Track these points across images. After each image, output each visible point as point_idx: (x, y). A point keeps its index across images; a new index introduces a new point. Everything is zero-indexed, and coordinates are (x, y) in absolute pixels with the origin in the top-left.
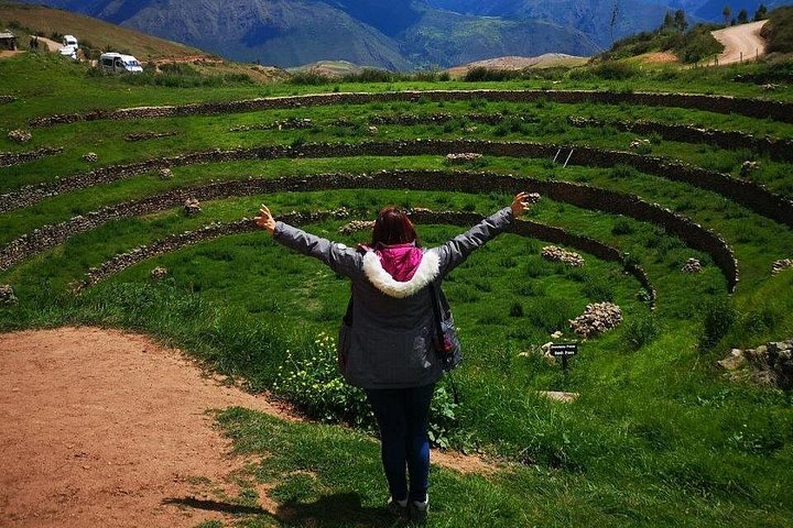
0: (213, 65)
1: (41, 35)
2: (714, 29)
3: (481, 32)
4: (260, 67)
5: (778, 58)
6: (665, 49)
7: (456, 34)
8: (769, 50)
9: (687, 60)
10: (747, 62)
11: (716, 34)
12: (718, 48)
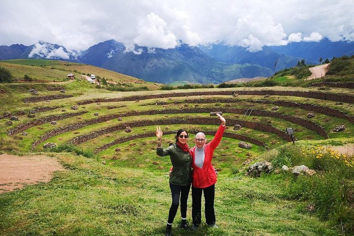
0: (141, 83)
1: (84, 74)
2: (310, 67)
3: (234, 69)
4: (157, 84)
5: (329, 77)
6: (292, 75)
7: (225, 71)
8: (327, 74)
9: (298, 78)
10: (318, 79)
11: (310, 69)
12: (310, 74)
